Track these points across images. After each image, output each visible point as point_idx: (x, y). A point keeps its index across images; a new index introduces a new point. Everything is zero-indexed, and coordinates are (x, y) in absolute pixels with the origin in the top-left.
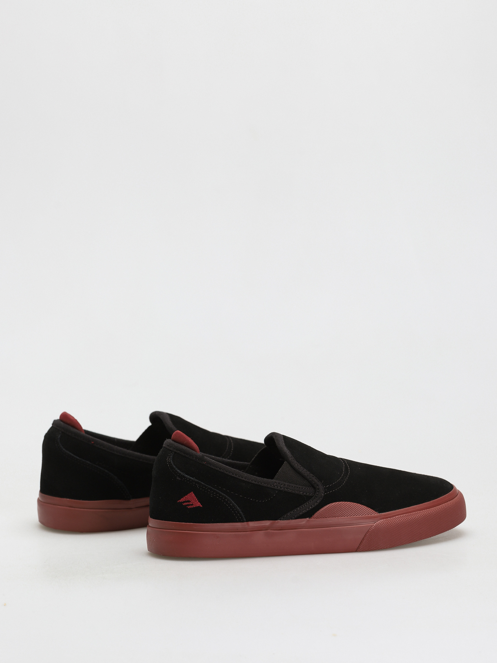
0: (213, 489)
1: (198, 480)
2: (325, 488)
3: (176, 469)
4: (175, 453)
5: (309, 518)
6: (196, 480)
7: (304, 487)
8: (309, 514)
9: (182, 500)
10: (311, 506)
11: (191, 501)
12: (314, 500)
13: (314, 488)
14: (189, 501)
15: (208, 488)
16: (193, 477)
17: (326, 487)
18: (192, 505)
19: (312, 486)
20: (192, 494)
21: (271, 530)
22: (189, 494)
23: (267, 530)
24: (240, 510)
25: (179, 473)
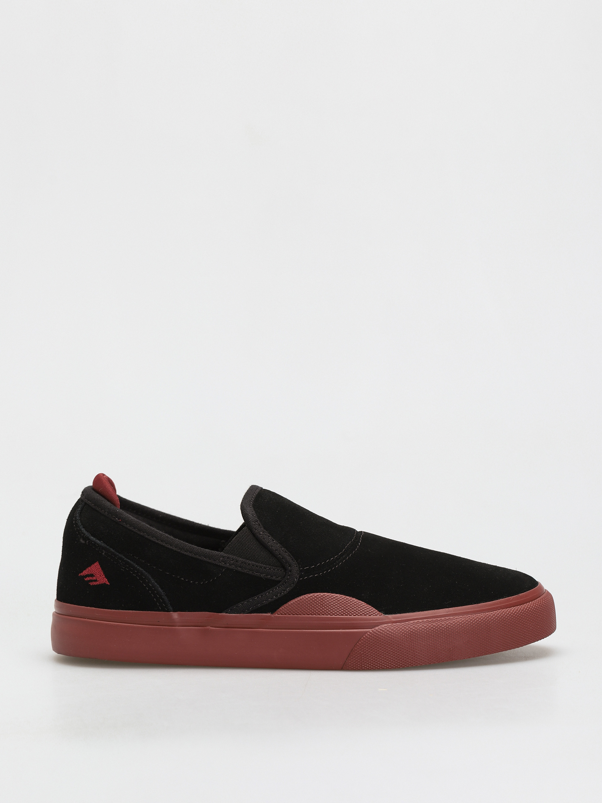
0: (125, 559)
1: (107, 545)
2: (301, 571)
3: (81, 527)
4: (86, 504)
5: (272, 614)
6: (103, 545)
7: (268, 566)
8: (273, 607)
9: (85, 572)
10: (276, 596)
11: (96, 575)
12: (281, 586)
13: (285, 569)
14: (92, 575)
15: (117, 557)
16: (100, 540)
17: (303, 569)
18: (96, 581)
19: (283, 566)
20: (97, 565)
21: (211, 627)
22: (93, 565)
23: (206, 626)
24: (163, 593)
25: (83, 533)
